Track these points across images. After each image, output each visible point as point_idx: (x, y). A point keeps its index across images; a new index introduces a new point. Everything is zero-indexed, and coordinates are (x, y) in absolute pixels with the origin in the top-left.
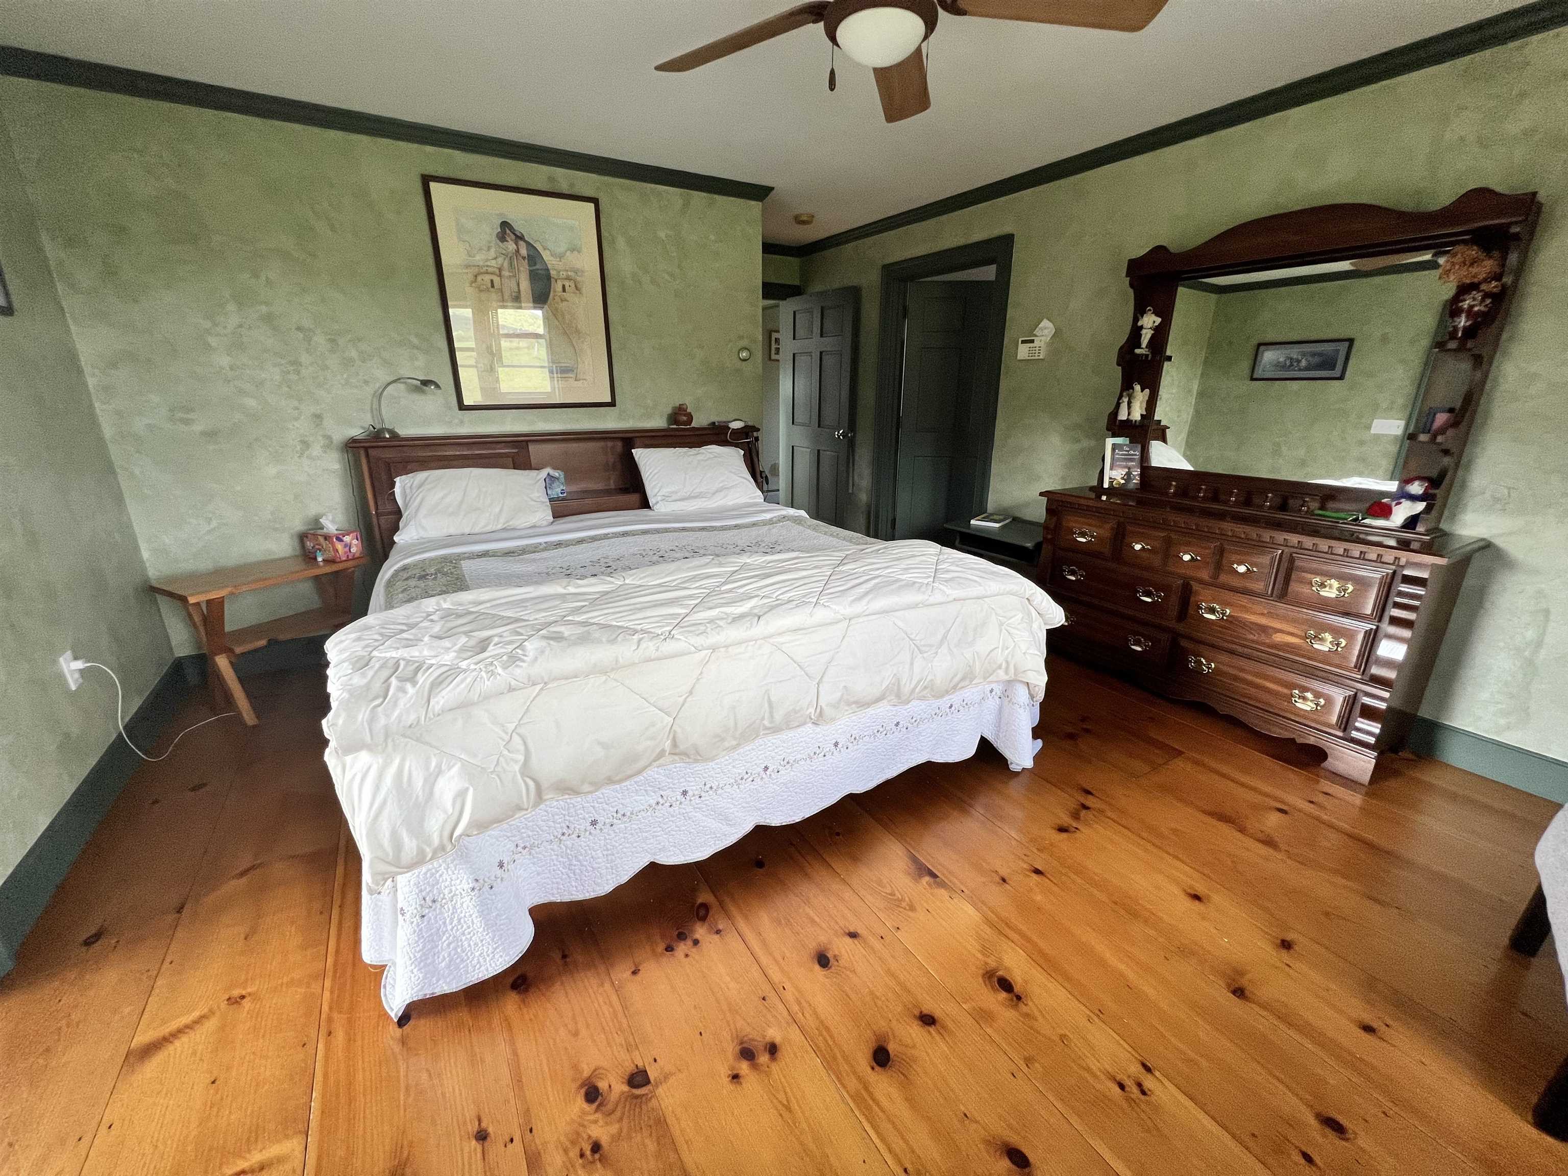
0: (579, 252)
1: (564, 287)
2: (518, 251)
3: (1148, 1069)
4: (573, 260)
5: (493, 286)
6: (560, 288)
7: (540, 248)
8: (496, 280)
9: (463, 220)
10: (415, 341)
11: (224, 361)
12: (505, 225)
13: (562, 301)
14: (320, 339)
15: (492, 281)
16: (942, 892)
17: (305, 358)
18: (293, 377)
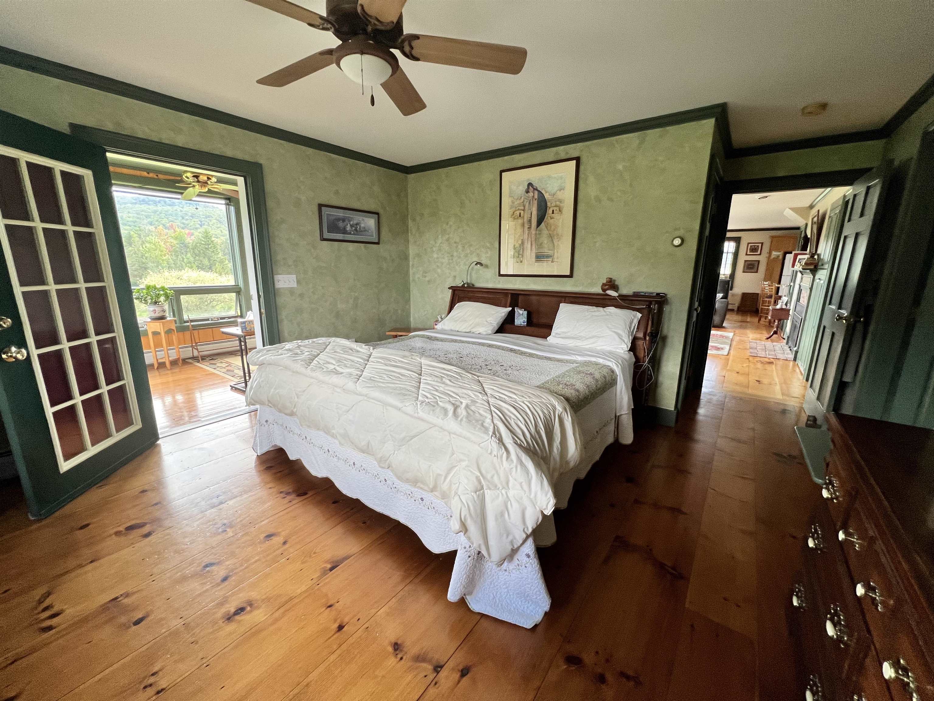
0: (564, 190)
1: (553, 211)
2: (533, 196)
3: (158, 692)
4: (560, 195)
5: (520, 216)
6: (551, 211)
7: (543, 192)
8: (522, 212)
9: (512, 187)
10: (488, 245)
11: (435, 256)
12: (530, 184)
13: (551, 218)
14: (460, 247)
15: (520, 213)
16: (318, 574)
17: (455, 254)
18: (451, 261)
